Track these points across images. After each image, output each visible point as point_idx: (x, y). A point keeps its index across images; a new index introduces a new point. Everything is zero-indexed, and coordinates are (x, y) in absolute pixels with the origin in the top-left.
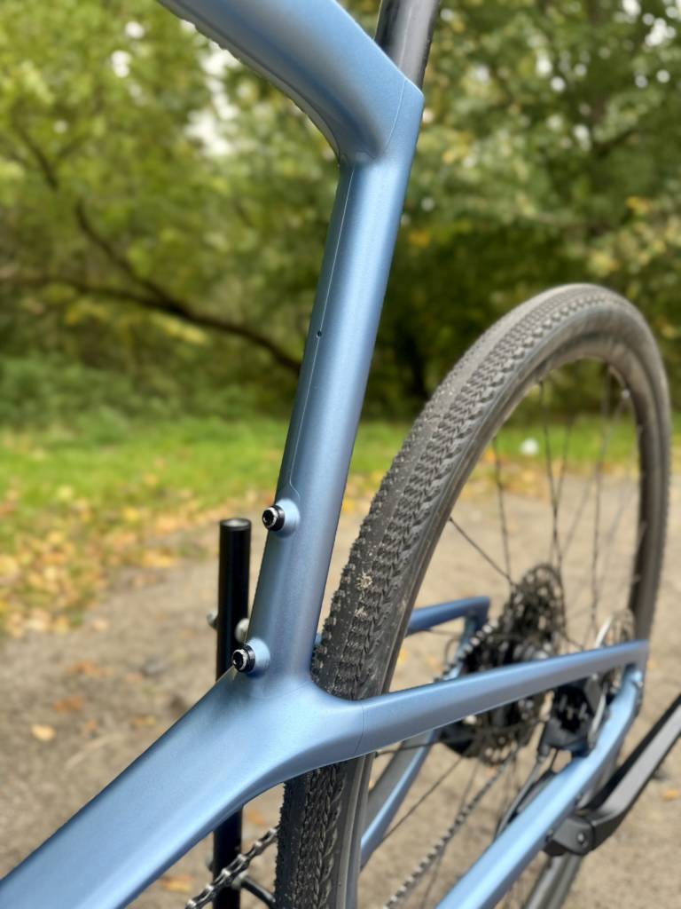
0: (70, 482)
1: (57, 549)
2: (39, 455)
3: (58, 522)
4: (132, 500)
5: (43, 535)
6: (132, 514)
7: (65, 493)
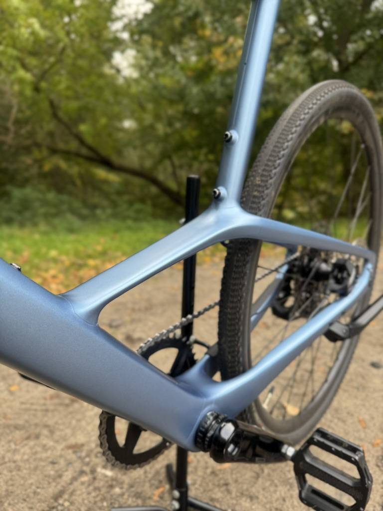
0: (55, 248)
1: (54, 277)
2: (37, 237)
3: (52, 265)
4: (90, 257)
5: (47, 270)
6: (91, 262)
7: (53, 253)
